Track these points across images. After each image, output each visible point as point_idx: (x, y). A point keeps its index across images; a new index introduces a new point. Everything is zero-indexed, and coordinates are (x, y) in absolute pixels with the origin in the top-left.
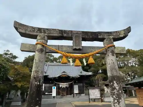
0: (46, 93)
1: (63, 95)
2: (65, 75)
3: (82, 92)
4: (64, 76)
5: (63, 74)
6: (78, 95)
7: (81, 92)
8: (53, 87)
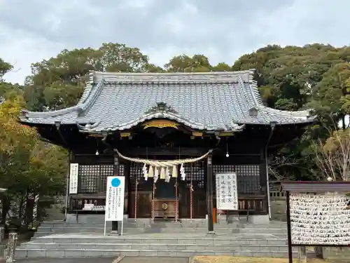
0: (88, 207)
1: (163, 218)
2: (167, 119)
3: (258, 205)
4: (161, 125)
5: (157, 115)
6: (236, 218)
7: (251, 205)
8: (110, 179)
